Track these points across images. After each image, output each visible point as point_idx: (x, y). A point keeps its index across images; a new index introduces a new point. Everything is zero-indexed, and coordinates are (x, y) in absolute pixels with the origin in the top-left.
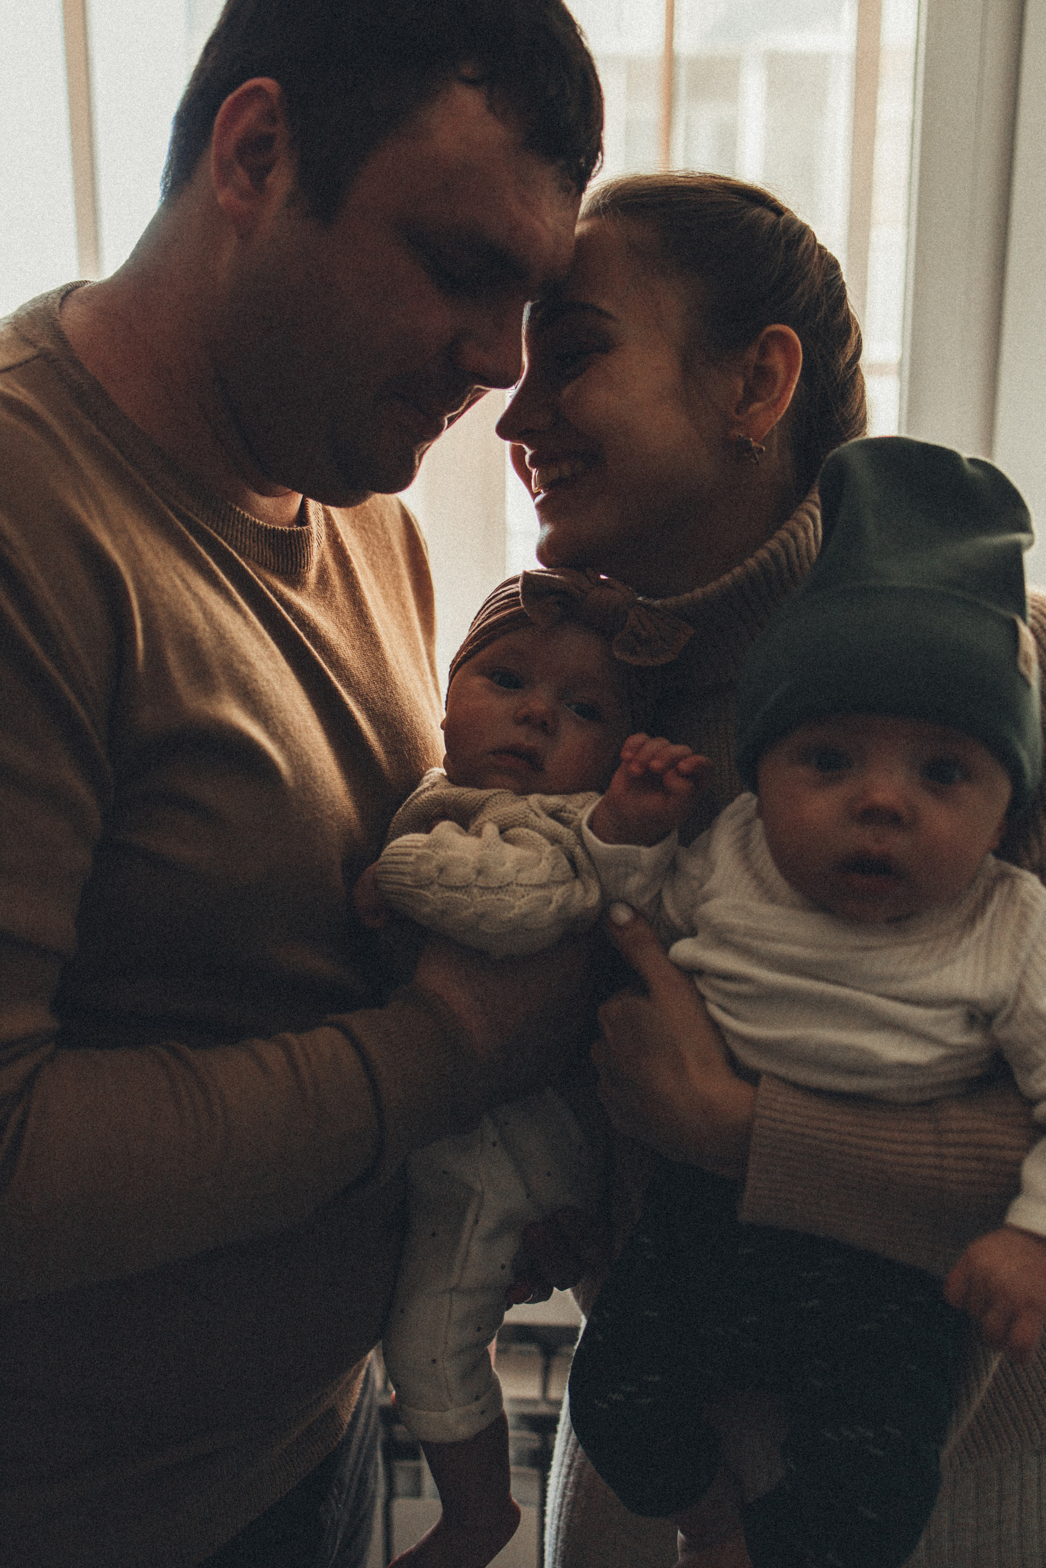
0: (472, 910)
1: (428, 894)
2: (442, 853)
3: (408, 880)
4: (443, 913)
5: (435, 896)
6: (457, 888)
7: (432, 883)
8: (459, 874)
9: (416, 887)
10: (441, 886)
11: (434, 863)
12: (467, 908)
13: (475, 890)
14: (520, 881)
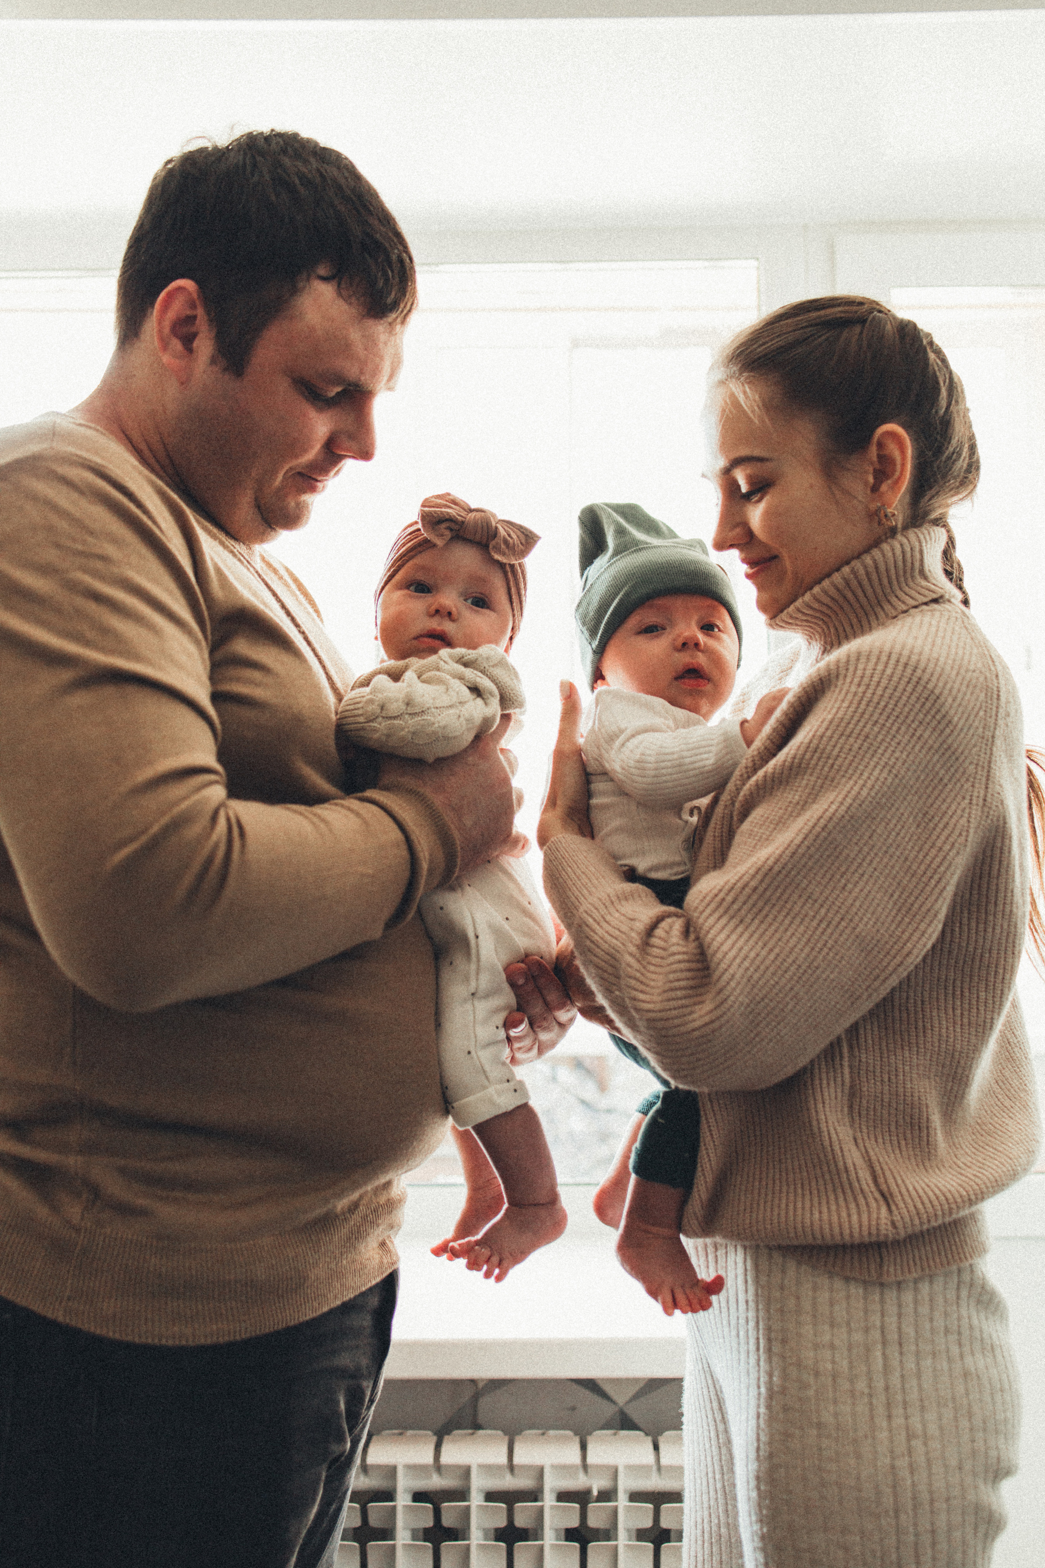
0: (406, 730)
1: (376, 725)
2: (380, 696)
3: (362, 719)
4: (388, 736)
5: (381, 726)
6: (395, 718)
7: (377, 717)
8: (395, 707)
9: (367, 722)
10: (383, 717)
11: (376, 703)
12: (403, 729)
13: (407, 716)
14: (437, 705)
